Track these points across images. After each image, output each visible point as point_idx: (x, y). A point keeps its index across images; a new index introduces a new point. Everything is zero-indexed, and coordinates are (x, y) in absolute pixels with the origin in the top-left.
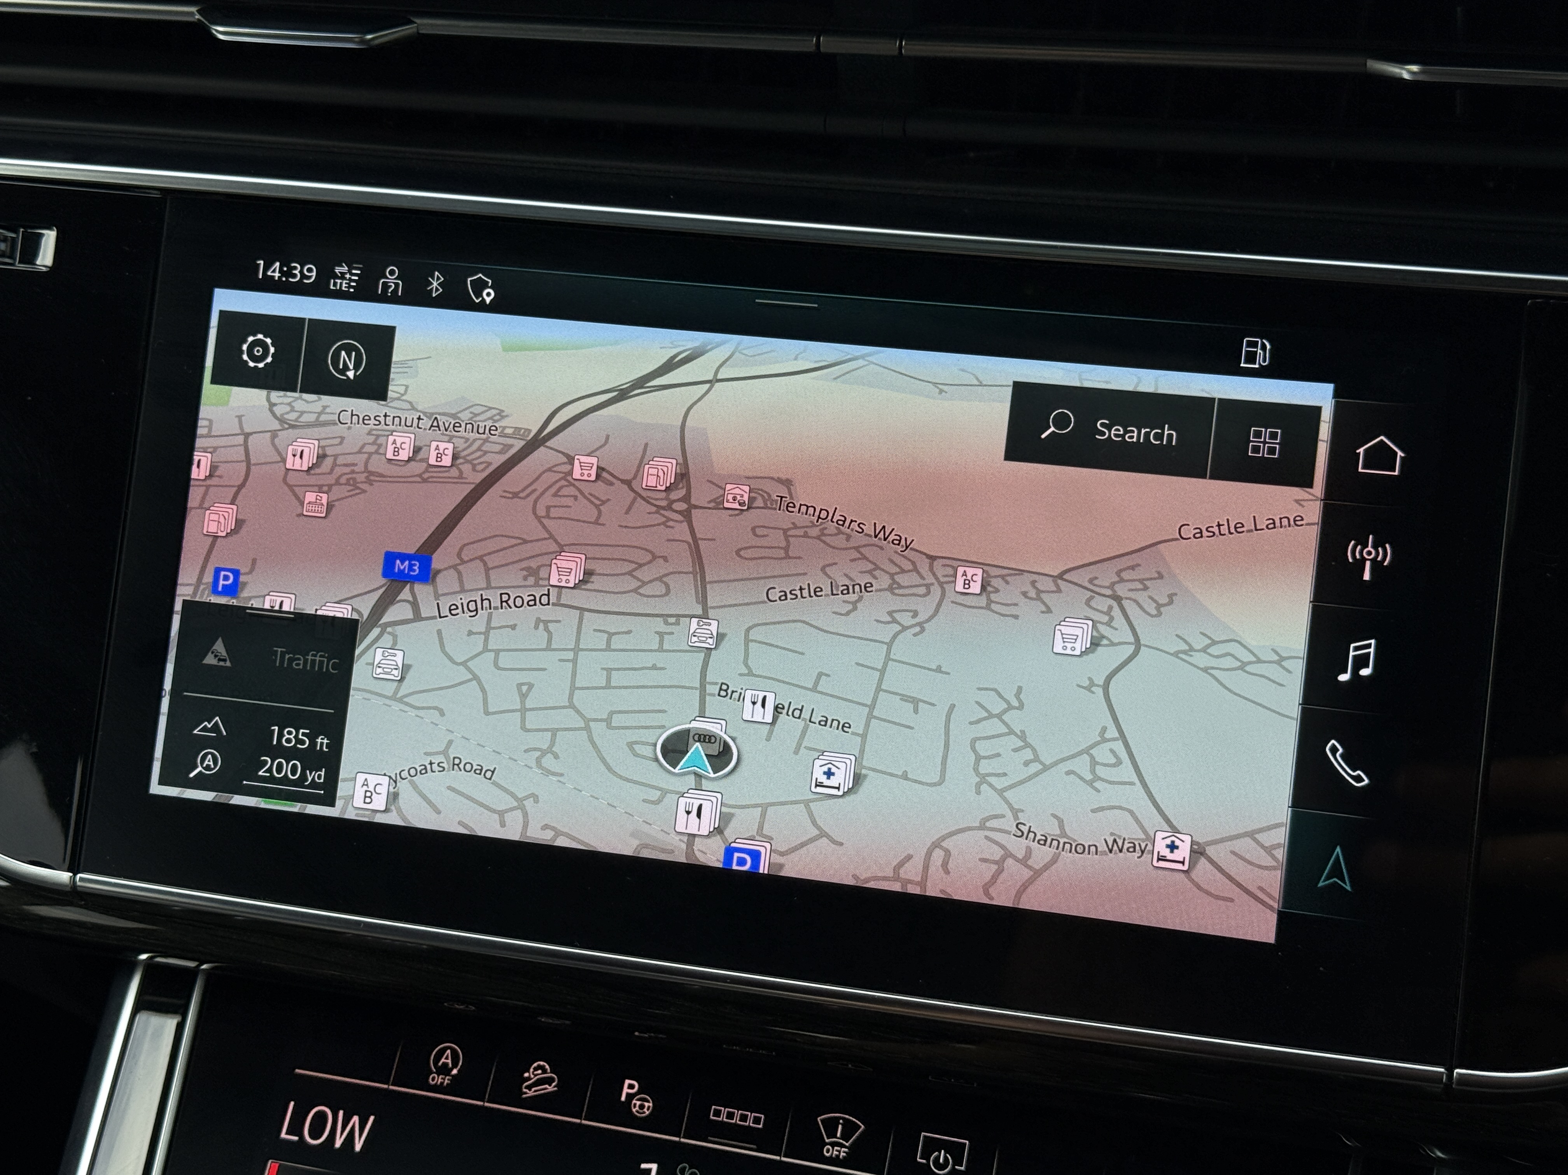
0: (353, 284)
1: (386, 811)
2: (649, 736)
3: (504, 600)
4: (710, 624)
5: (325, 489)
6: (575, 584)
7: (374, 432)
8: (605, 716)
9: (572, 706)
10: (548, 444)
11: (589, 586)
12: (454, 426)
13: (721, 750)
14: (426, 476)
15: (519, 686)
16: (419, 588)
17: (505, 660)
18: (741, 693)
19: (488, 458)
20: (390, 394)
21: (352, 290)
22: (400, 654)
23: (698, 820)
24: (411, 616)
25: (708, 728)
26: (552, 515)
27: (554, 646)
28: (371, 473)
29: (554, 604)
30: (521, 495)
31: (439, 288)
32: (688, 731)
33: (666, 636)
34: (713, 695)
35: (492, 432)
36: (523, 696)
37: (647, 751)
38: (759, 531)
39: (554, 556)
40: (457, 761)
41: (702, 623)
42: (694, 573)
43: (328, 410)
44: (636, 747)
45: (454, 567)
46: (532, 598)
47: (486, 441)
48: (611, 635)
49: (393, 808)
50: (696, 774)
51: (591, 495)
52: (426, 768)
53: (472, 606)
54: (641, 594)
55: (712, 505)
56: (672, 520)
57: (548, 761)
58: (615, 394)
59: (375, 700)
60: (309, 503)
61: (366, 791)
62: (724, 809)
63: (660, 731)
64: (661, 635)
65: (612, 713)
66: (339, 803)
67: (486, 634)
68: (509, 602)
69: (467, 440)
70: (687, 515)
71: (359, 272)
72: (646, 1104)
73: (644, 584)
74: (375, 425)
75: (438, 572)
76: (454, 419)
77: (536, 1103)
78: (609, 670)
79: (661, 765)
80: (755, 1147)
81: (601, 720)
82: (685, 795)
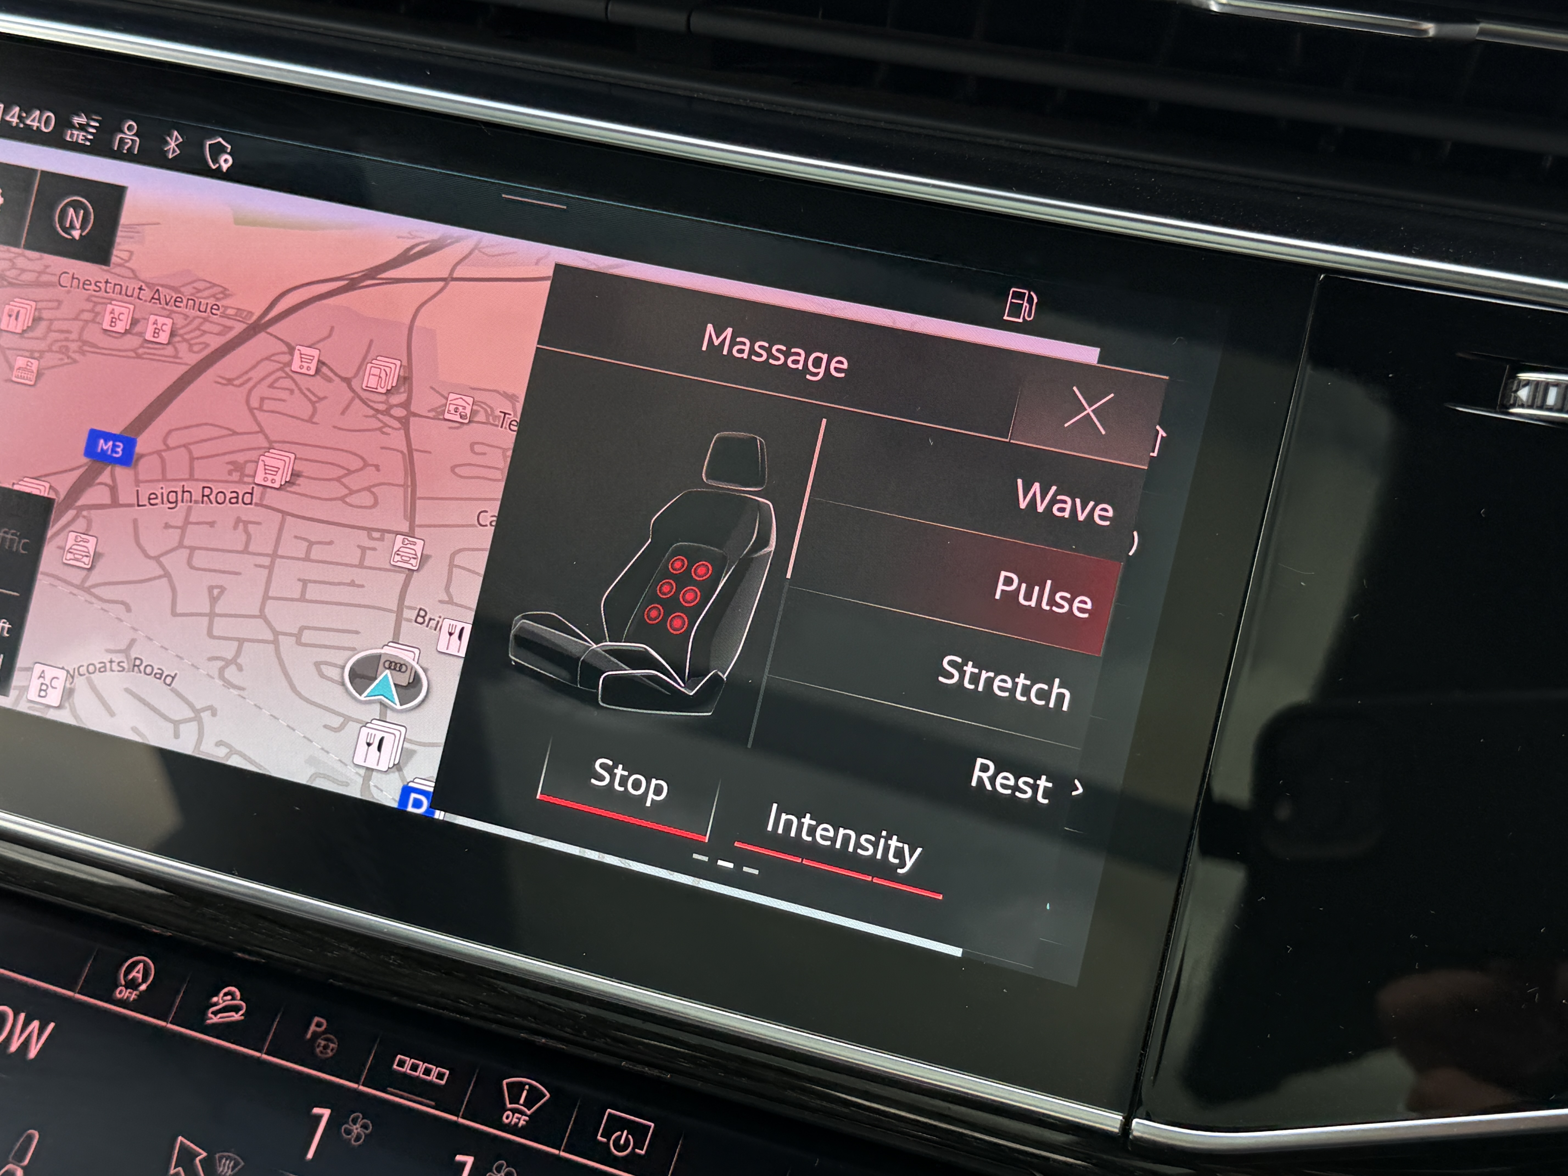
0: (90, 137)
1: (59, 707)
2: (338, 657)
3: (206, 494)
4: (415, 544)
5: (37, 355)
6: (281, 485)
7: (94, 299)
8: (295, 631)
9: (262, 616)
10: (270, 330)
11: (294, 489)
12: (175, 301)
13: (411, 681)
14: (141, 351)
15: (211, 589)
16: (120, 471)
17: (199, 559)
18: (438, 622)
19: (206, 338)
20: (114, 259)
21: (88, 143)
22: (93, 541)
23: (378, 753)
24: (108, 501)
25: (401, 656)
26: (265, 407)
27: (251, 549)
28: (85, 343)
29: (256, 504)
30: (237, 382)
31: (176, 149)
32: (379, 656)
33: (368, 552)
34: (409, 620)
35: (214, 311)
36: (214, 600)
37: (334, 673)
38: (477, 448)
39: (261, 452)
40: (138, 662)
41: (406, 542)
42: (405, 486)
43: (48, 270)
44: (324, 668)
45: (158, 453)
46: (235, 495)
47: (206, 320)
48: (311, 544)
49: (67, 705)
50: (382, 703)
51: (309, 390)
52: (105, 667)
53: (172, 497)
54: (346, 503)
55: (431, 414)
56: (390, 427)
57: (231, 673)
58: (346, 282)
59: (62, 587)
60: (19, 368)
61: (42, 684)
62: (406, 745)
63: (350, 653)
64: (363, 549)
65: (302, 629)
66: (13, 693)
67: (183, 529)
68: (211, 497)
69: (186, 316)
70: (405, 423)
71: (97, 125)
72: (332, 1045)
73: (352, 492)
74: (95, 291)
75: (142, 456)
76: (176, 293)
77: (220, 1030)
78: (305, 582)
79: (347, 689)
80: (433, 1103)
81: (291, 635)
82: (368, 725)
